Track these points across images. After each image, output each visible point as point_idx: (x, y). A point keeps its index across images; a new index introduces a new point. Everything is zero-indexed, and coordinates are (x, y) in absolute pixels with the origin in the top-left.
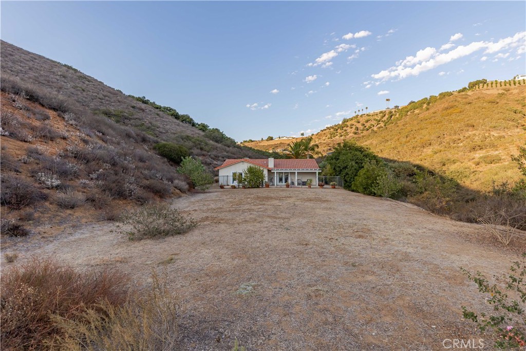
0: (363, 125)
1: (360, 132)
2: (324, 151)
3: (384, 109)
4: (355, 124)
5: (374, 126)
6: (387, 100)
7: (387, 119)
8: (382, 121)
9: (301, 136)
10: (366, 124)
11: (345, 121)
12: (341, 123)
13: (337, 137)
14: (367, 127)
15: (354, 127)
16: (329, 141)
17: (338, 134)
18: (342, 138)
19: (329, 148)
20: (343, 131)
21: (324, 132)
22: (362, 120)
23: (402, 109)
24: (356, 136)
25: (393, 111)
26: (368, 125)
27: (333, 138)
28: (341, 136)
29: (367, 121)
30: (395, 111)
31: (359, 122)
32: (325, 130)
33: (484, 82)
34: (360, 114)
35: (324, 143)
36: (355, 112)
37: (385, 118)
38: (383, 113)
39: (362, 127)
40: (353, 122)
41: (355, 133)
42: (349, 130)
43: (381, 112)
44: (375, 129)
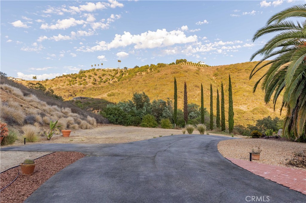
0: (100, 78)
1: (97, 83)
2: (65, 96)
3: (116, 68)
4: (93, 75)
5: (109, 80)
6: (119, 61)
7: (120, 76)
8: (116, 77)
9: (34, 80)
10: (102, 77)
11: (82, 72)
12: (78, 73)
13: (77, 85)
14: (104, 80)
15: (92, 78)
16: (69, 87)
17: (77, 82)
18: (82, 86)
19: (70, 94)
20: (82, 80)
21: (60, 79)
22: (99, 73)
23: (130, 70)
24: (95, 86)
25: (124, 71)
26: (104, 78)
27: (72, 85)
28: (81, 84)
29: (104, 75)
30: (125, 71)
31: (96, 75)
32: (62, 77)
33: (185, 61)
34: (96, 68)
35: (63, 89)
36: (92, 66)
37: (118, 75)
38: (116, 71)
39: (99, 80)
40: (91, 74)
41: (94, 84)
42: (88, 80)
43: (114, 70)
44: (111, 82)
